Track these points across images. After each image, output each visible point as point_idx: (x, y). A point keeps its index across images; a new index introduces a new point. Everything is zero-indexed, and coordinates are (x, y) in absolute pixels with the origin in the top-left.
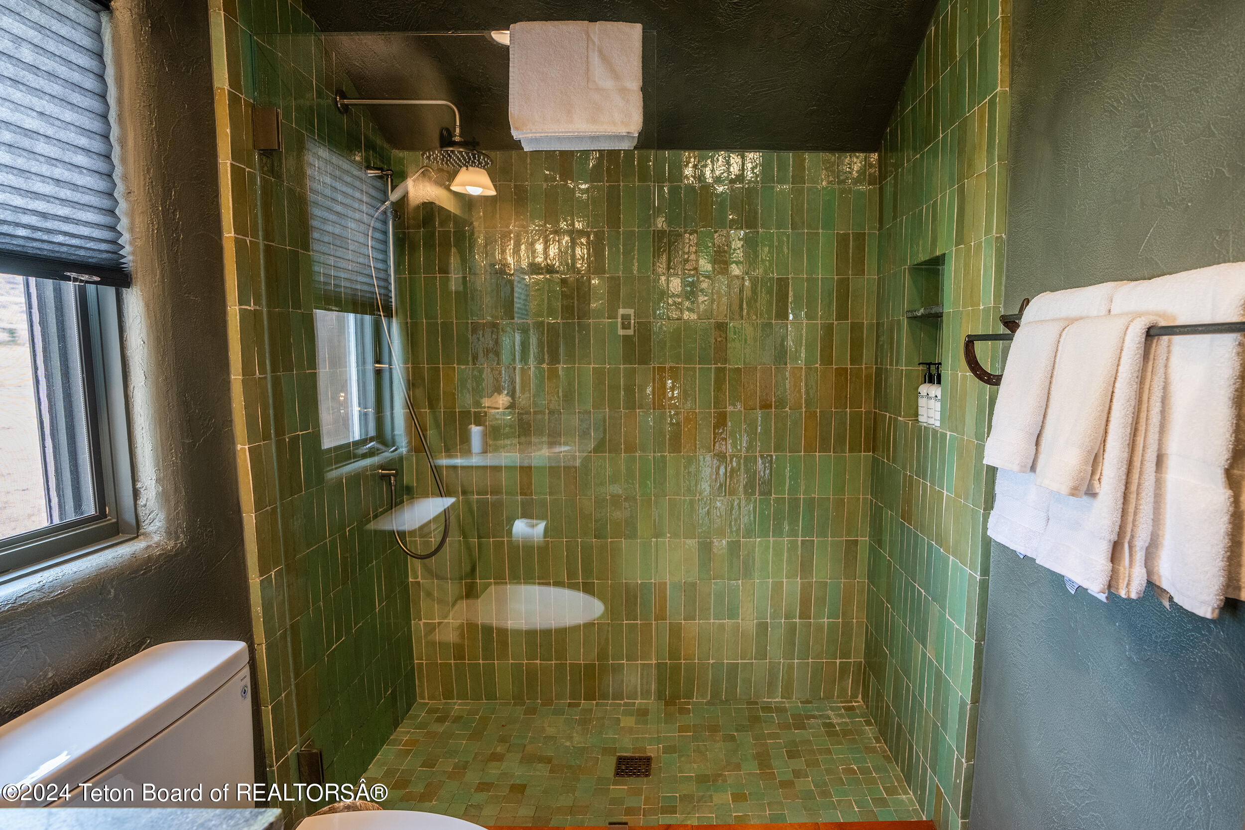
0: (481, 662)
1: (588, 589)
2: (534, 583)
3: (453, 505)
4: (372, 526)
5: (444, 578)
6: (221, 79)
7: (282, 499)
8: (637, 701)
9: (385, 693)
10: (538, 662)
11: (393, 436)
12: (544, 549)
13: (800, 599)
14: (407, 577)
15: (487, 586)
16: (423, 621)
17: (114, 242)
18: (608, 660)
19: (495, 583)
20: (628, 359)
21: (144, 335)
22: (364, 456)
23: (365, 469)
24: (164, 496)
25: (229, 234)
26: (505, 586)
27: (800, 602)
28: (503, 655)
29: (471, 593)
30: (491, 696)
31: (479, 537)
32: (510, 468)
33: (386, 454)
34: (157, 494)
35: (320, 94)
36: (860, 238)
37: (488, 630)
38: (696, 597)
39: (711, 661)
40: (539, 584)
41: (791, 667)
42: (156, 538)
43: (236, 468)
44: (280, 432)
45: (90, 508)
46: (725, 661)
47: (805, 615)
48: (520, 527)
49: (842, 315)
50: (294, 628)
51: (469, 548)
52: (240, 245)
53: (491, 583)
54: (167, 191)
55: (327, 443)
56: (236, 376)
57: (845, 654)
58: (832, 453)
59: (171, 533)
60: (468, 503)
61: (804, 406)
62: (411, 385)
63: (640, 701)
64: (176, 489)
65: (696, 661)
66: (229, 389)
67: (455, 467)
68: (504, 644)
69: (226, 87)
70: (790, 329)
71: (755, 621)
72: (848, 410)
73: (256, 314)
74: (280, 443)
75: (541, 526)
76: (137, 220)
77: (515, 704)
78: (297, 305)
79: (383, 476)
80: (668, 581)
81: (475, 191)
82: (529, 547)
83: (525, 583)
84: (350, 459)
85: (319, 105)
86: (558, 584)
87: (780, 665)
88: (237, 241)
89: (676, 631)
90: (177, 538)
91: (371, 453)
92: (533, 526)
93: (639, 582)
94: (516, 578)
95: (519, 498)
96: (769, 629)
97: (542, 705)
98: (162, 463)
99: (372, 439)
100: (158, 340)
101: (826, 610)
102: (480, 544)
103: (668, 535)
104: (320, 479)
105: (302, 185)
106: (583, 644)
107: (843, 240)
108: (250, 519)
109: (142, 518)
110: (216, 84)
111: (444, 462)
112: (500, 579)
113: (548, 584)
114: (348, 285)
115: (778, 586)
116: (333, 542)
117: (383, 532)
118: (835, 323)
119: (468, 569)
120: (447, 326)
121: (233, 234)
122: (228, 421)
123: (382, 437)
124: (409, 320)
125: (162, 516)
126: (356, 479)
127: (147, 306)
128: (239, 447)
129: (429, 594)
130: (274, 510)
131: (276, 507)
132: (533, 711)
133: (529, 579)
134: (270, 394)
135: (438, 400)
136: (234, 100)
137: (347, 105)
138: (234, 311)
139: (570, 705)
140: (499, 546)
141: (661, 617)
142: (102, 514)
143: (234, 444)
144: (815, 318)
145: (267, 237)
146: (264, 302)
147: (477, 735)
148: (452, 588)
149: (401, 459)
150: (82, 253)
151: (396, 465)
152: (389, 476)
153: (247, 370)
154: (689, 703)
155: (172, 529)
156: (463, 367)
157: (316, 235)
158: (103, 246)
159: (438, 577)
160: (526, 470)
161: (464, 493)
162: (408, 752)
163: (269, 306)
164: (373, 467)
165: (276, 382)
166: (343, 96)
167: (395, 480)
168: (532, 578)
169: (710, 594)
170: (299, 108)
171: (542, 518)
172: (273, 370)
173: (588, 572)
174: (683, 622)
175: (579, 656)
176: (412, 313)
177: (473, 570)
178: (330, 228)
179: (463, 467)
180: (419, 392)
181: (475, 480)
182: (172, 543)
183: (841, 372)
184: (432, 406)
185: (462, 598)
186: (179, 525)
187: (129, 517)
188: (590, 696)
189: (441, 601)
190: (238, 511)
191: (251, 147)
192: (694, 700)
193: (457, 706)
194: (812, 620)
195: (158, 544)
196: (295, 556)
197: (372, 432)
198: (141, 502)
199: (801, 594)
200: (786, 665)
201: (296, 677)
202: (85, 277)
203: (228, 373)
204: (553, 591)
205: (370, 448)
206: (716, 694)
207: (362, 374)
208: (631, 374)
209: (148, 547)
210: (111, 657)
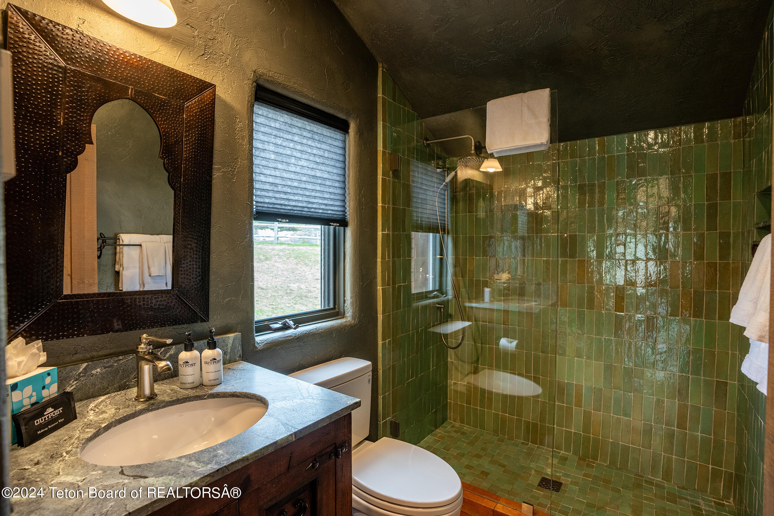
0: (478, 408)
1: (536, 380)
2: (508, 372)
3: (470, 325)
4: (431, 330)
5: (464, 362)
6: (380, 147)
7: (393, 311)
8: (562, 452)
9: (432, 411)
10: (507, 415)
11: (446, 290)
12: (513, 355)
13: (678, 414)
14: (447, 358)
15: (484, 369)
16: (453, 381)
17: (344, 211)
18: (545, 423)
19: (488, 369)
20: (564, 255)
21: (350, 244)
22: (431, 298)
23: (430, 304)
24: (352, 303)
25: (380, 204)
26: (492, 371)
27: (678, 416)
28: (490, 407)
29: (476, 371)
30: (482, 427)
31: (482, 344)
32: (498, 310)
33: (442, 298)
34: (350, 302)
35: (417, 141)
36: (727, 176)
37: (483, 391)
38: (601, 397)
39: (611, 440)
40: (510, 373)
41: (669, 460)
42: (349, 319)
43: (377, 296)
44: (394, 283)
45: (332, 306)
46: (620, 443)
47: (681, 425)
48: (503, 342)
49: (712, 226)
50: (394, 367)
51: (476, 349)
52: (383, 207)
53: (486, 368)
54: (360, 191)
55: (414, 291)
56: (379, 260)
57: (717, 462)
58: (704, 319)
59: (353, 318)
60: (477, 326)
61: (681, 286)
62: (455, 266)
63: (563, 452)
64: (356, 301)
65: (601, 438)
66: (376, 265)
67: (472, 307)
68: (490, 400)
69: (382, 149)
70: (670, 238)
71: (643, 422)
72: (717, 290)
73: (388, 235)
74: (394, 288)
75: (515, 343)
76: (351, 203)
77: (493, 435)
78: (404, 230)
79: (438, 307)
80: (584, 384)
81: (491, 170)
82: (506, 352)
83: (503, 371)
84: (423, 299)
85: (417, 145)
86: (520, 375)
87: (661, 456)
88: (382, 207)
89: (587, 416)
90: (355, 320)
91: (435, 297)
92: (511, 342)
93: (566, 382)
94: (498, 368)
95: (502, 326)
96: (653, 430)
97: (508, 439)
98: (353, 292)
99: (437, 291)
100: (354, 245)
101: (700, 427)
102: (482, 347)
103: (585, 357)
104: (409, 305)
105: (408, 180)
106: (532, 411)
107: (712, 179)
108: (380, 317)
109: (345, 311)
110: (379, 149)
111: (467, 304)
112: (491, 367)
113: (515, 374)
114: (427, 220)
115: (659, 402)
116: (413, 334)
117: (437, 333)
118: (706, 232)
119: (475, 359)
120: (471, 238)
121: (381, 205)
122: (375, 277)
123: (441, 290)
124: (454, 236)
125: (351, 311)
126: (425, 307)
127: (352, 233)
128: (378, 288)
129: (456, 368)
130: (389, 315)
131: (390, 314)
132: (502, 440)
133: (505, 369)
134: (391, 267)
135: (466, 274)
136: (384, 153)
137: (428, 144)
138: (380, 233)
139: (522, 443)
140: (491, 349)
141: (579, 404)
142: (334, 308)
143: (377, 286)
144: (690, 230)
145: (393, 204)
146: (391, 230)
147: (472, 443)
148: (467, 368)
149: (448, 301)
150: (335, 216)
151: (446, 304)
152: (441, 308)
153: (383, 258)
154: (594, 463)
155: (354, 316)
156: (478, 258)
157: (415, 200)
158: (341, 213)
159: (462, 361)
160: (506, 312)
161: (476, 321)
162: (439, 441)
163: (393, 232)
164: (434, 303)
165: (394, 262)
166: (427, 140)
167: (443, 310)
168: (506, 369)
169: (611, 398)
170: (408, 149)
171: (515, 339)
172: (393, 258)
173: (536, 371)
174: (592, 411)
175: (529, 416)
176: (455, 232)
177: (478, 359)
178: (420, 196)
179: (476, 308)
180: (458, 269)
181: (481, 315)
182: (353, 321)
183: (712, 266)
184: (463, 277)
185: (472, 373)
186: (356, 315)
187: (342, 310)
188: (534, 442)
189: (461, 373)
190: (377, 313)
191: (389, 169)
192: (598, 462)
193: (466, 428)
194: (687, 431)
195: (349, 321)
196: (396, 336)
197: (437, 288)
198: (346, 305)
199: (678, 411)
200: (666, 457)
201: (392, 388)
202: (335, 224)
203: (377, 259)
204: (517, 378)
205: (435, 295)
206: (613, 463)
207: (434, 260)
208: (565, 263)
209: (346, 321)
210: (332, 358)
